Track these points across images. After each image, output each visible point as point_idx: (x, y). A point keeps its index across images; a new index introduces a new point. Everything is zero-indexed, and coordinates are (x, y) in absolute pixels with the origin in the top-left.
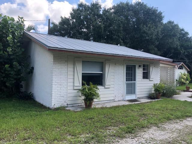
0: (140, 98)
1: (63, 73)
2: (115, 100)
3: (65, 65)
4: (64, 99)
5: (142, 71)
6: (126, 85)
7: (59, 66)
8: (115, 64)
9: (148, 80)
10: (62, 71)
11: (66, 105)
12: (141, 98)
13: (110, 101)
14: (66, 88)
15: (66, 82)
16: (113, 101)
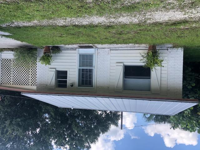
0: (72, 49)
1: (172, 79)
2: (109, 49)
3: (170, 87)
4: (171, 55)
5: (68, 80)
6: (94, 65)
7: (176, 86)
8: (108, 88)
9: (58, 69)
10: (173, 81)
11: (169, 49)
12: (70, 49)
13: (116, 49)
14: (169, 65)
15: (169, 71)
16: (111, 49)
